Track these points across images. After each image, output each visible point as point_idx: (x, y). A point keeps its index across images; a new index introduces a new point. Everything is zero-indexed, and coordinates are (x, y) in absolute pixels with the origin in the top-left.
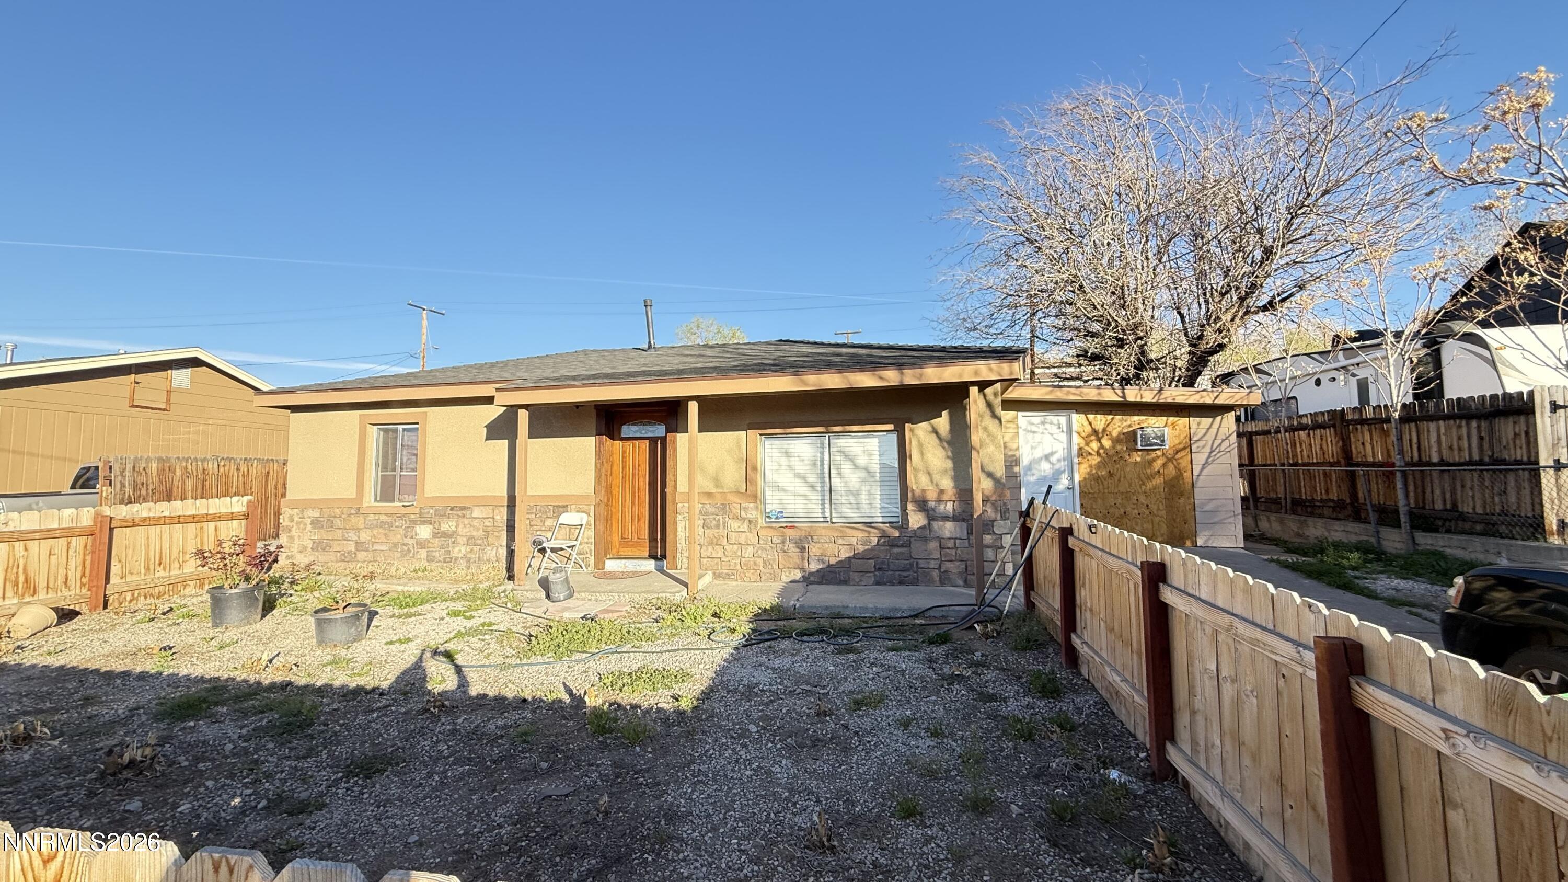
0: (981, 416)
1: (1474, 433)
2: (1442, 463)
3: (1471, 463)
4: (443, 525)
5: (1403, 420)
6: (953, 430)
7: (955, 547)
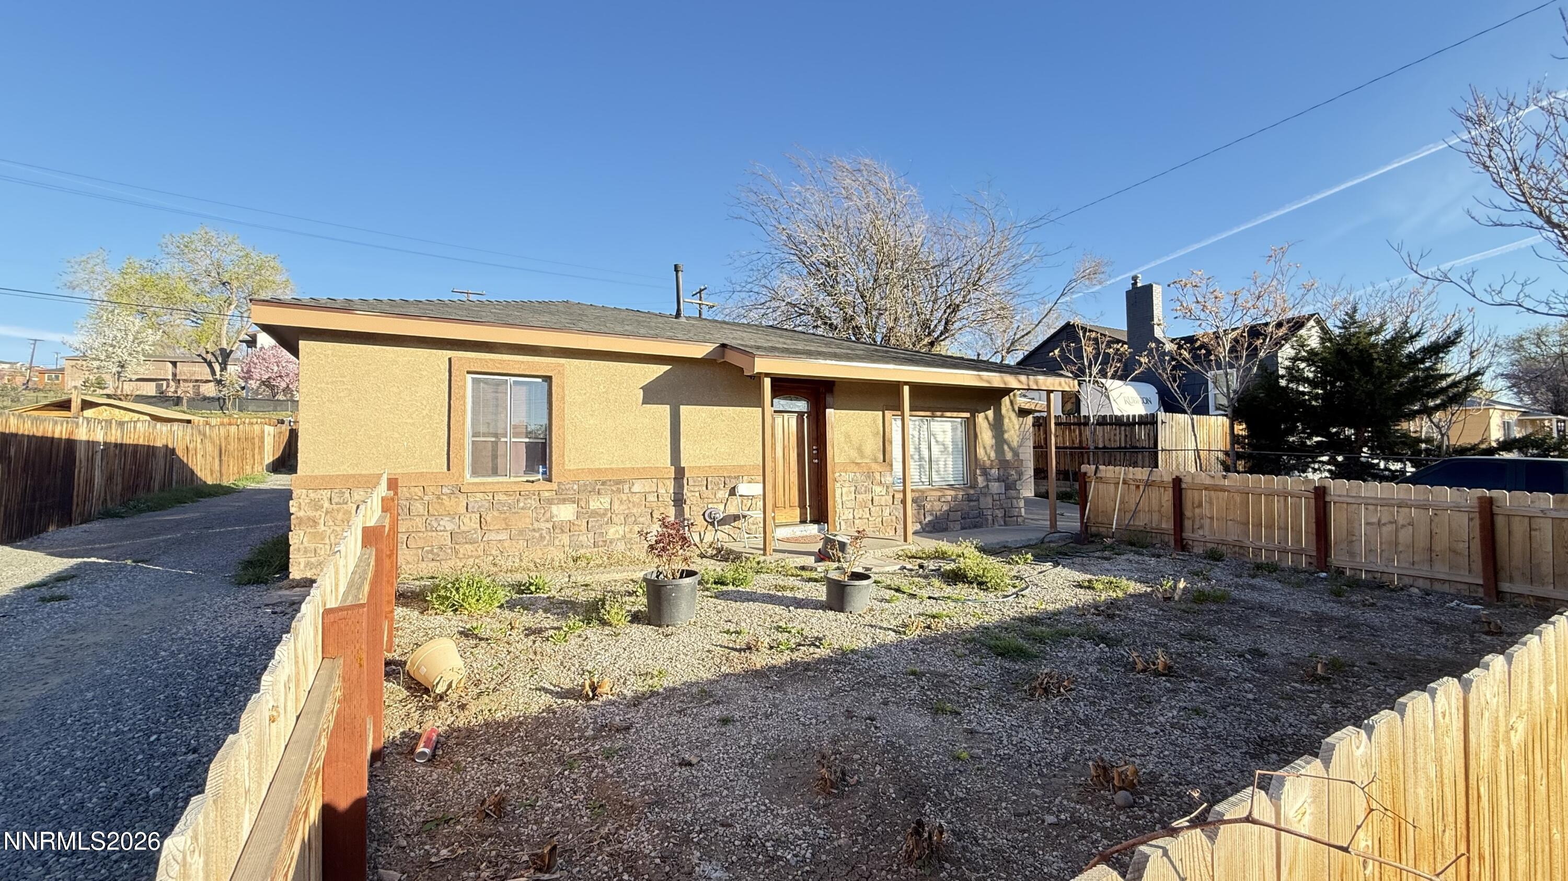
0: (1007, 410)
1: (1123, 433)
2: (1105, 448)
3: (1120, 448)
4: (591, 503)
5: (1099, 424)
6: (995, 418)
7: (1000, 500)
